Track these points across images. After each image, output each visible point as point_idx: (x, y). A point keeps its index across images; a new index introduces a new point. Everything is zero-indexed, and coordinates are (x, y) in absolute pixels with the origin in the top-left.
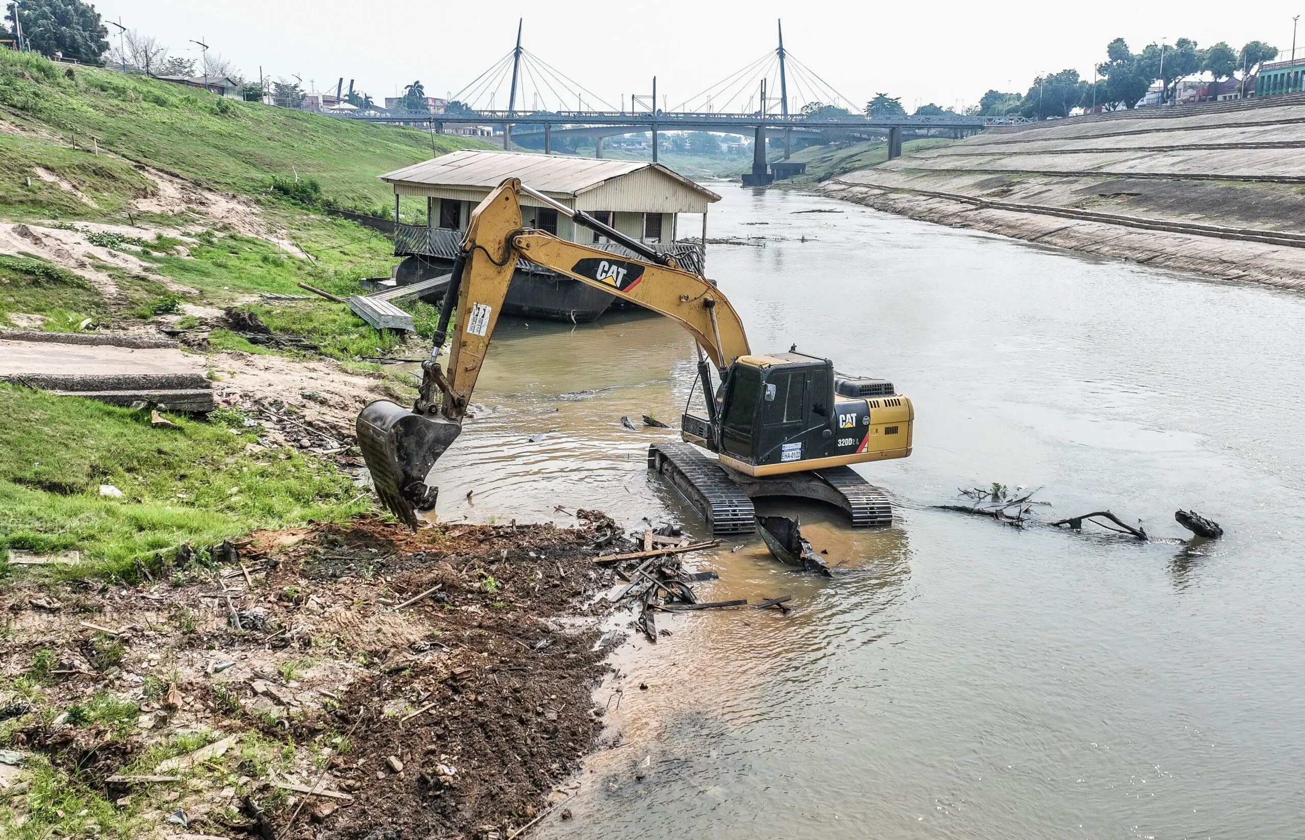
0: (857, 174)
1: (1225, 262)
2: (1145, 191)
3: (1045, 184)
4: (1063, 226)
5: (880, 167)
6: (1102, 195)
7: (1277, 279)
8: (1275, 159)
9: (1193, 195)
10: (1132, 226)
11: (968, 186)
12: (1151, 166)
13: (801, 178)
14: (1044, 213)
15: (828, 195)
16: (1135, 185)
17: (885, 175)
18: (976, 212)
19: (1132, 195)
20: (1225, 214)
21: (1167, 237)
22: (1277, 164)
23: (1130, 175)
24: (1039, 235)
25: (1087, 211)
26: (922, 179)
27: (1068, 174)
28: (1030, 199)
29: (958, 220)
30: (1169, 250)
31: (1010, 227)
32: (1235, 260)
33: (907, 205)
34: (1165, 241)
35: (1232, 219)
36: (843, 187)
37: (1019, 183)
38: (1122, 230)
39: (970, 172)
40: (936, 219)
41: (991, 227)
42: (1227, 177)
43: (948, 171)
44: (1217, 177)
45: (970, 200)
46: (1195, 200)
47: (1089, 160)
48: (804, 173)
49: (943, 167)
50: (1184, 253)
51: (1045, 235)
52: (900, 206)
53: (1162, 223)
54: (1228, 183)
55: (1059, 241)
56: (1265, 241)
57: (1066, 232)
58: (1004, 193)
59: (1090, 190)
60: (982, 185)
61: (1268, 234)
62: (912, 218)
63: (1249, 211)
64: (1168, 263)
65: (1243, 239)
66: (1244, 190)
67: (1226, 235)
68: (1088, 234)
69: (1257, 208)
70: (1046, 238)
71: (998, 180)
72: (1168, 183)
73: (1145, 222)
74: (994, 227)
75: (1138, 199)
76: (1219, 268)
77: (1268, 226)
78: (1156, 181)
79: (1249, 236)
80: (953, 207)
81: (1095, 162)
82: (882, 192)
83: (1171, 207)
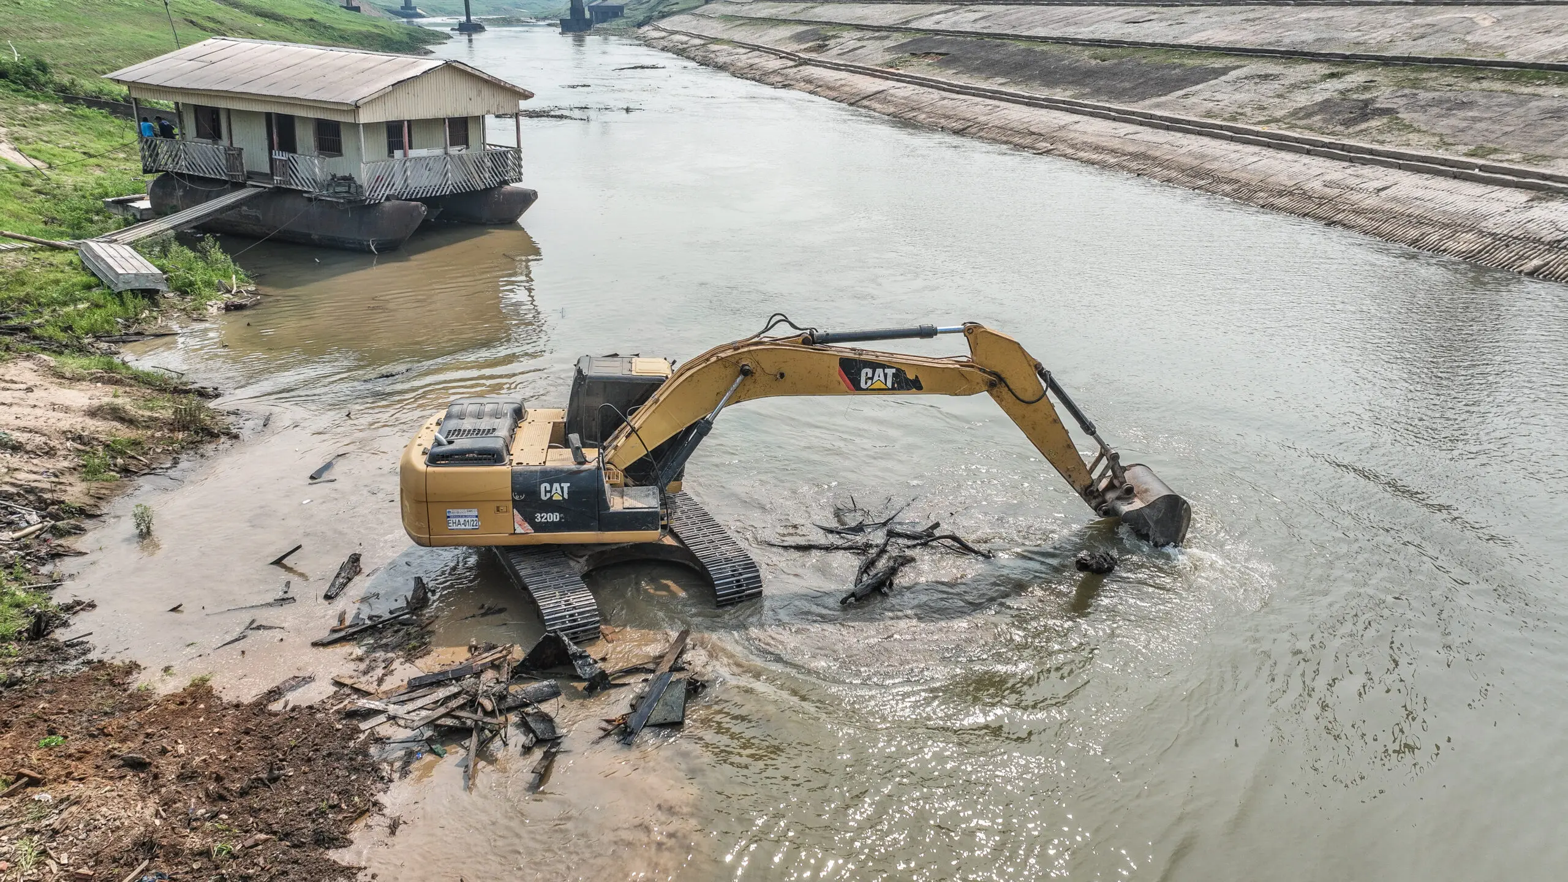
0: (676, 18)
1: (1033, 133)
2: (954, 50)
3: (859, 40)
4: (881, 88)
5: (698, 11)
6: (913, 54)
7: (1081, 154)
8: (1066, 18)
9: (997, 57)
10: (944, 90)
11: (785, 39)
12: (955, 23)
13: (620, 22)
14: (860, 73)
15: (648, 43)
16: (942, 43)
17: (704, 22)
18: (795, 70)
19: (940, 54)
20: (1028, 80)
21: (977, 104)
22: (1068, 25)
23: (937, 32)
24: (858, 98)
25: (901, 72)
26: (740, 29)
27: (879, 29)
28: (845, 57)
29: (779, 79)
30: (982, 119)
31: (830, 88)
32: (1042, 132)
33: (728, 59)
34: (977, 109)
35: (1036, 84)
36: (663, 34)
37: (834, 37)
38: (936, 94)
39: (785, 22)
40: (758, 78)
41: (812, 88)
42: (1026, 37)
43: (764, 19)
44: (1017, 37)
45: (789, 56)
46: (998, 62)
47: (897, 13)
48: (622, 16)
49: (759, 15)
50: (997, 123)
51: (864, 98)
52: (721, 60)
53: (972, 88)
54: (1027, 43)
55: (877, 106)
56: (1067, 110)
57: (883, 96)
58: (821, 48)
59: (901, 47)
60: (799, 38)
61: (1069, 103)
62: (734, 74)
63: (1051, 76)
64: (981, 134)
65: (1046, 107)
66: (1043, 52)
67: (1031, 102)
68: (905, 98)
69: (1056, 73)
70: (865, 103)
71: (814, 33)
72: (971, 42)
73: (956, 86)
74: (815, 88)
75: (947, 60)
76: (1028, 141)
77: (1069, 93)
78: (961, 39)
79: (1051, 104)
80: (774, 63)
81: (902, 16)
82: (702, 42)
83: (978, 70)
